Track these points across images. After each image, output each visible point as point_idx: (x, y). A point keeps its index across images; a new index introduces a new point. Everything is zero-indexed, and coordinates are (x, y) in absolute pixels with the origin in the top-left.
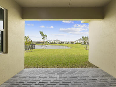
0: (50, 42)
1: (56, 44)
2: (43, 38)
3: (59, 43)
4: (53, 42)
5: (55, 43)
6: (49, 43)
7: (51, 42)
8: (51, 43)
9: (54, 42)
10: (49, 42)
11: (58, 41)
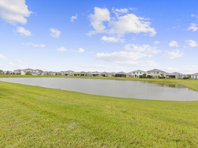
0: (139, 74)
1: (153, 80)
3: (160, 78)
4: (145, 75)
5: (149, 77)
6: (136, 76)
7: (142, 74)
8: (141, 77)
9: (148, 74)
10: (136, 73)
11: (158, 73)
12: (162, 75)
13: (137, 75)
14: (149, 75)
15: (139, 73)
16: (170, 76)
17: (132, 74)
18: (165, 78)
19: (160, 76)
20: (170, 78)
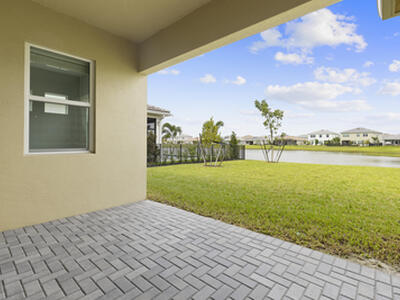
0: (324, 139)
1: (355, 149)
2: (265, 124)
3: (371, 145)
4: (337, 139)
5: (347, 143)
6: (317, 142)
7: (331, 138)
8: (329, 144)
9: (342, 139)
10: (317, 137)
11: (365, 135)
12: (375, 139)
13: (320, 140)
14: (347, 139)
15: (324, 136)
16: (392, 141)
17: (310, 139)
18: (381, 144)
19: (372, 141)
20: (392, 145)
